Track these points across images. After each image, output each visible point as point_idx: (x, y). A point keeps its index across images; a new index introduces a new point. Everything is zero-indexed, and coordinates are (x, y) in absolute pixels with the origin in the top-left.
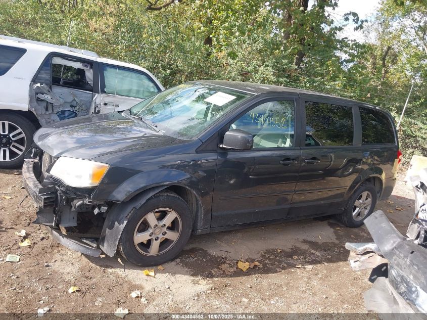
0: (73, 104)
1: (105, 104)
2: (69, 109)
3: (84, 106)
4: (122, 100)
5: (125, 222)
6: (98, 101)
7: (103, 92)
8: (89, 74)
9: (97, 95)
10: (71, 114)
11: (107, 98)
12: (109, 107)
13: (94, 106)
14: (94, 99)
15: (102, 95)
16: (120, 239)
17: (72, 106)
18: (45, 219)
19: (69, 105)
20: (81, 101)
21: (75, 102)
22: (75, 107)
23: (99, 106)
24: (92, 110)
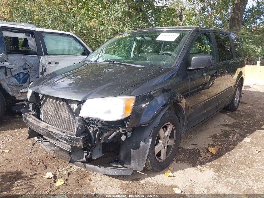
0: (24, 67)
1: (49, 63)
2: (23, 71)
3: (33, 68)
4: (61, 59)
5: (151, 140)
6: (44, 62)
7: (46, 54)
8: (32, 42)
9: (42, 57)
10: (25, 75)
11: (50, 58)
12: (53, 65)
13: (41, 66)
14: (41, 60)
15: (46, 56)
16: (148, 155)
17: (24, 69)
18: (76, 157)
19: (22, 68)
20: (31, 63)
21: (26, 65)
22: (27, 69)
23: (45, 66)
24: (41, 70)
